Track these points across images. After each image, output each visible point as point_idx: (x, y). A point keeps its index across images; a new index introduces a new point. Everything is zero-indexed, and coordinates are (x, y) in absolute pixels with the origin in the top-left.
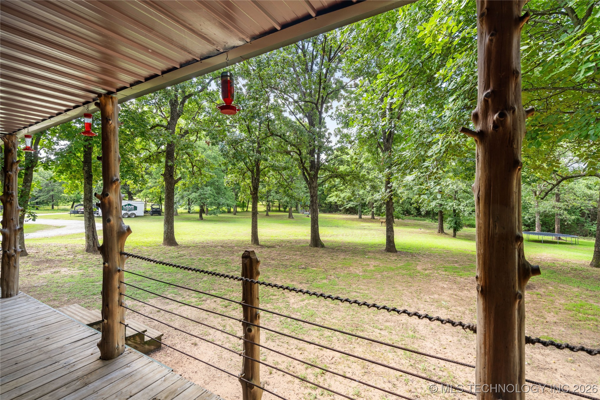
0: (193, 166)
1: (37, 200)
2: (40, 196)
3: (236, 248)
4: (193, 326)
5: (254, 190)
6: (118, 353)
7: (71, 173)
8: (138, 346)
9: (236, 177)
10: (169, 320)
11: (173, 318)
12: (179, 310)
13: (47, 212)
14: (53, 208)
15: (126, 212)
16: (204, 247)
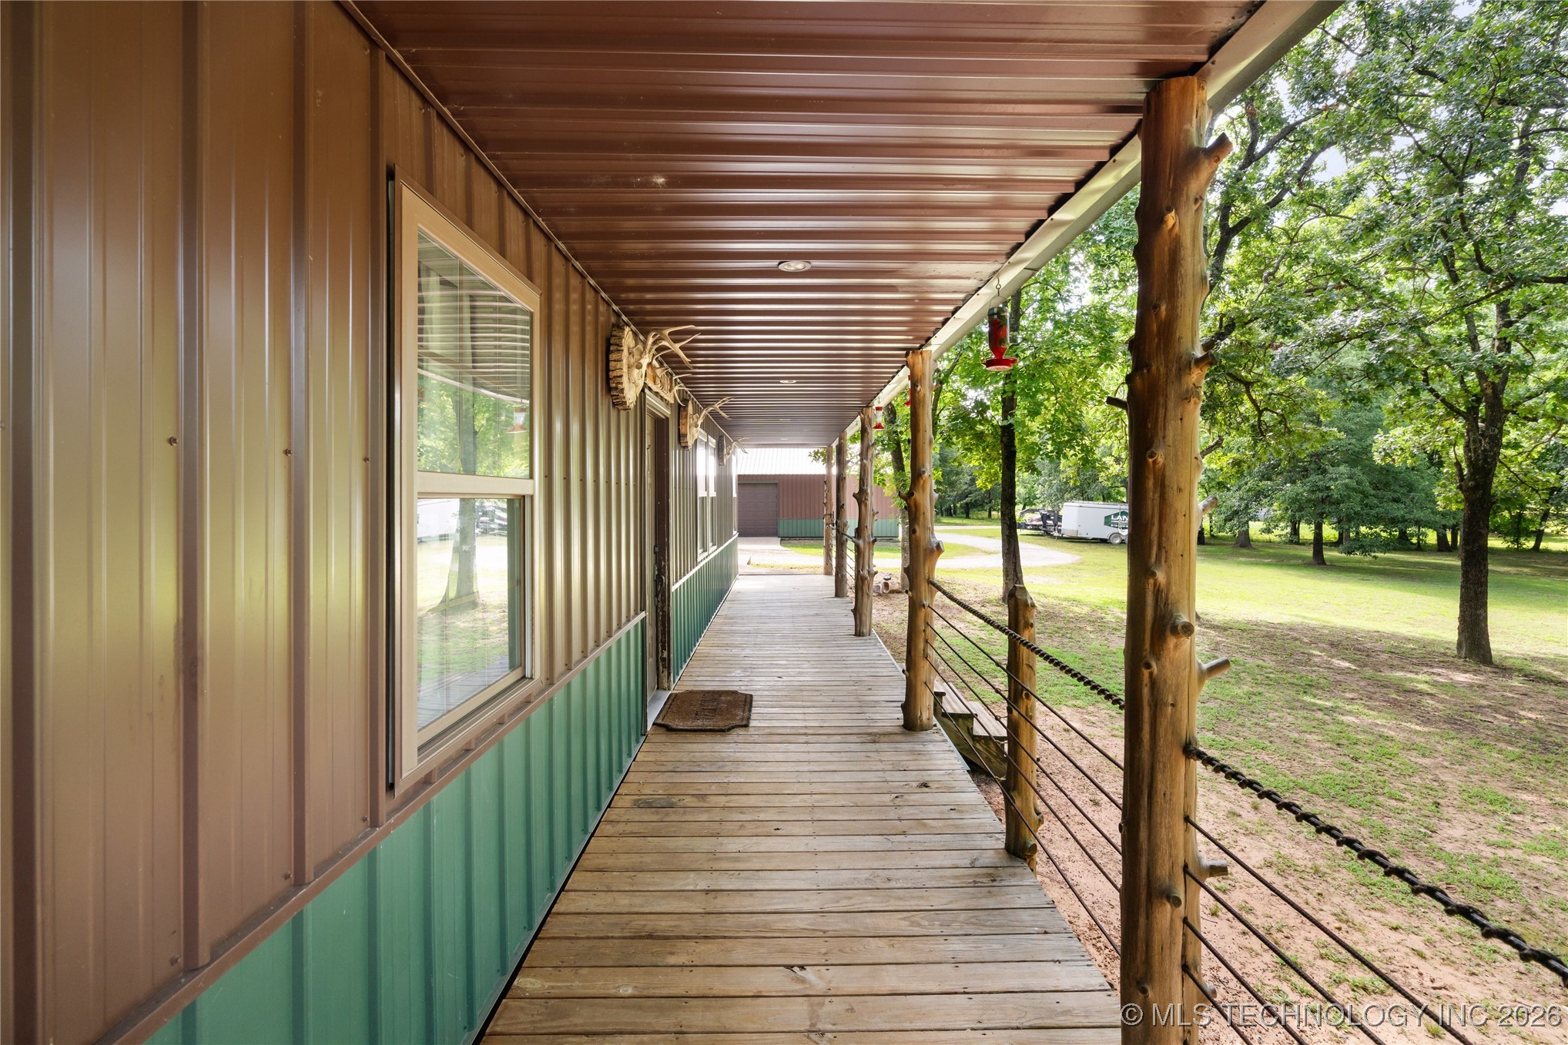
0: (1260, 413)
1: (968, 500)
2: (970, 493)
3: (1385, 656)
4: (1114, 776)
5: (1472, 474)
6: (922, 725)
7: (984, 450)
8: (993, 760)
9: (1418, 432)
10: (1077, 750)
11: (1085, 751)
12: (1106, 742)
13: (980, 522)
14: (990, 515)
15: (1115, 530)
16: (1270, 636)
